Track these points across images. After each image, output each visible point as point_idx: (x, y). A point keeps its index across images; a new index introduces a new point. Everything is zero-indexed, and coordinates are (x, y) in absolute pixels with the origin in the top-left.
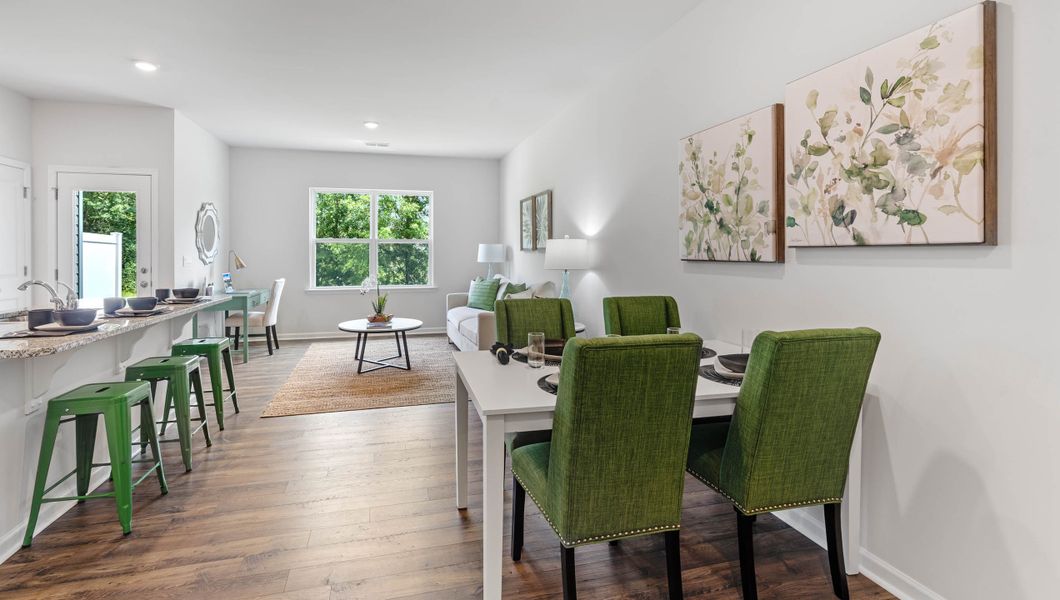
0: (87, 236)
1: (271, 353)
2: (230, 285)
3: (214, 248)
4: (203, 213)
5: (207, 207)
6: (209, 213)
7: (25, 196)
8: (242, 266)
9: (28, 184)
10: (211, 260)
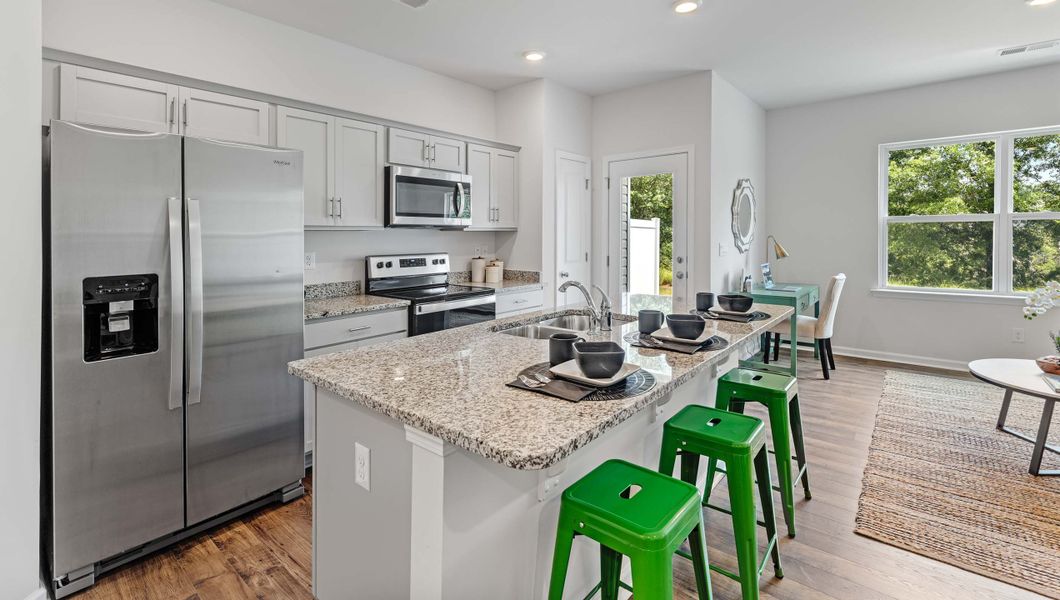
0: (634, 222)
1: (826, 377)
2: (769, 279)
3: (750, 233)
4: (740, 191)
5: (744, 184)
6: (747, 191)
7: (587, 187)
8: (784, 255)
9: (588, 177)
10: (747, 247)
